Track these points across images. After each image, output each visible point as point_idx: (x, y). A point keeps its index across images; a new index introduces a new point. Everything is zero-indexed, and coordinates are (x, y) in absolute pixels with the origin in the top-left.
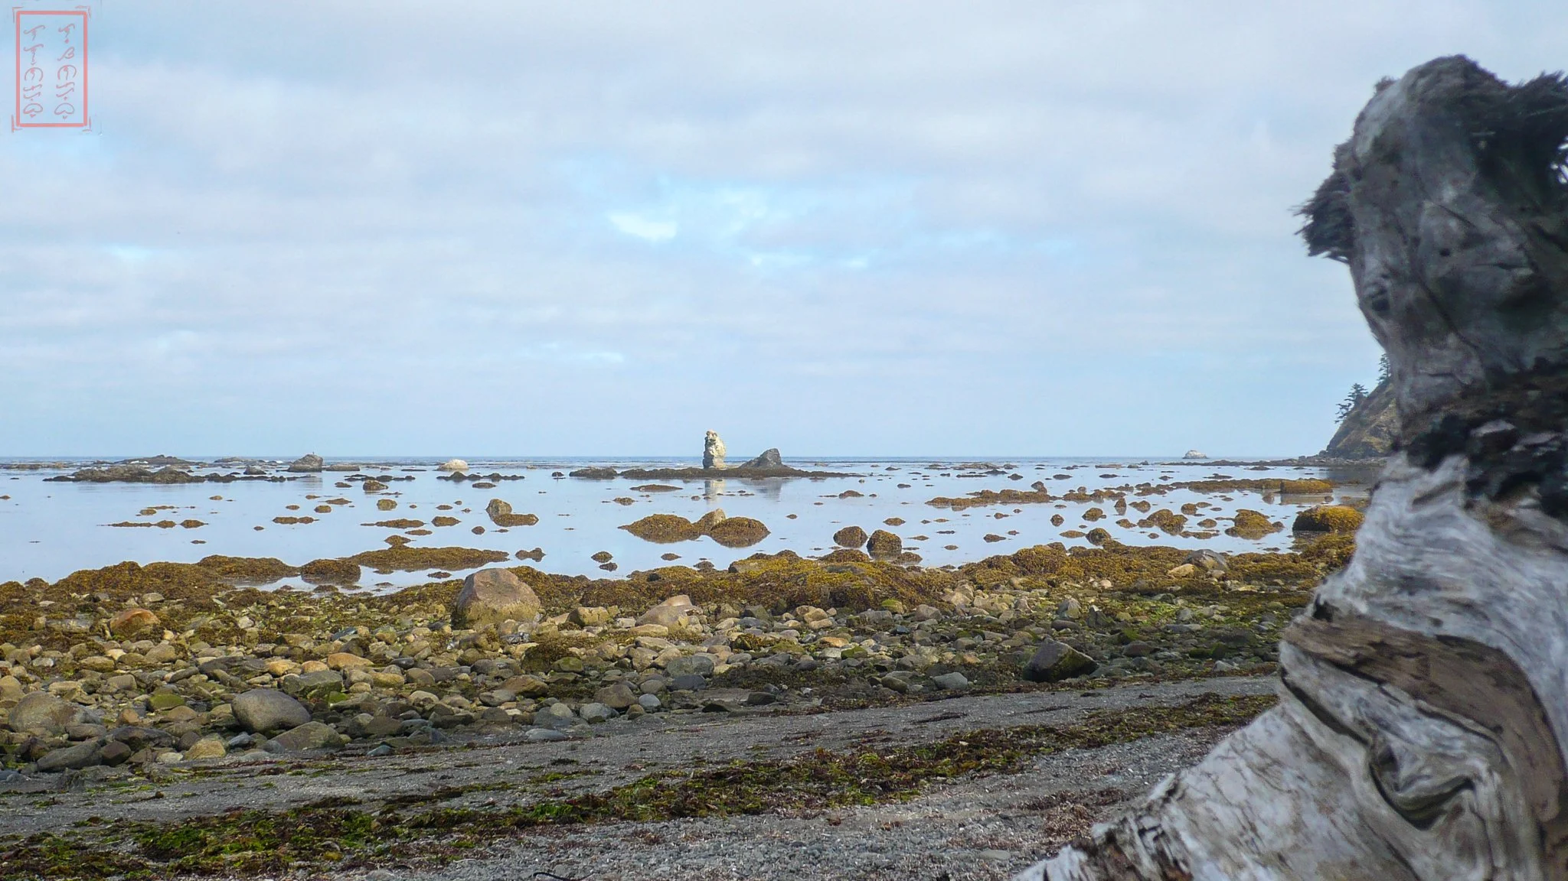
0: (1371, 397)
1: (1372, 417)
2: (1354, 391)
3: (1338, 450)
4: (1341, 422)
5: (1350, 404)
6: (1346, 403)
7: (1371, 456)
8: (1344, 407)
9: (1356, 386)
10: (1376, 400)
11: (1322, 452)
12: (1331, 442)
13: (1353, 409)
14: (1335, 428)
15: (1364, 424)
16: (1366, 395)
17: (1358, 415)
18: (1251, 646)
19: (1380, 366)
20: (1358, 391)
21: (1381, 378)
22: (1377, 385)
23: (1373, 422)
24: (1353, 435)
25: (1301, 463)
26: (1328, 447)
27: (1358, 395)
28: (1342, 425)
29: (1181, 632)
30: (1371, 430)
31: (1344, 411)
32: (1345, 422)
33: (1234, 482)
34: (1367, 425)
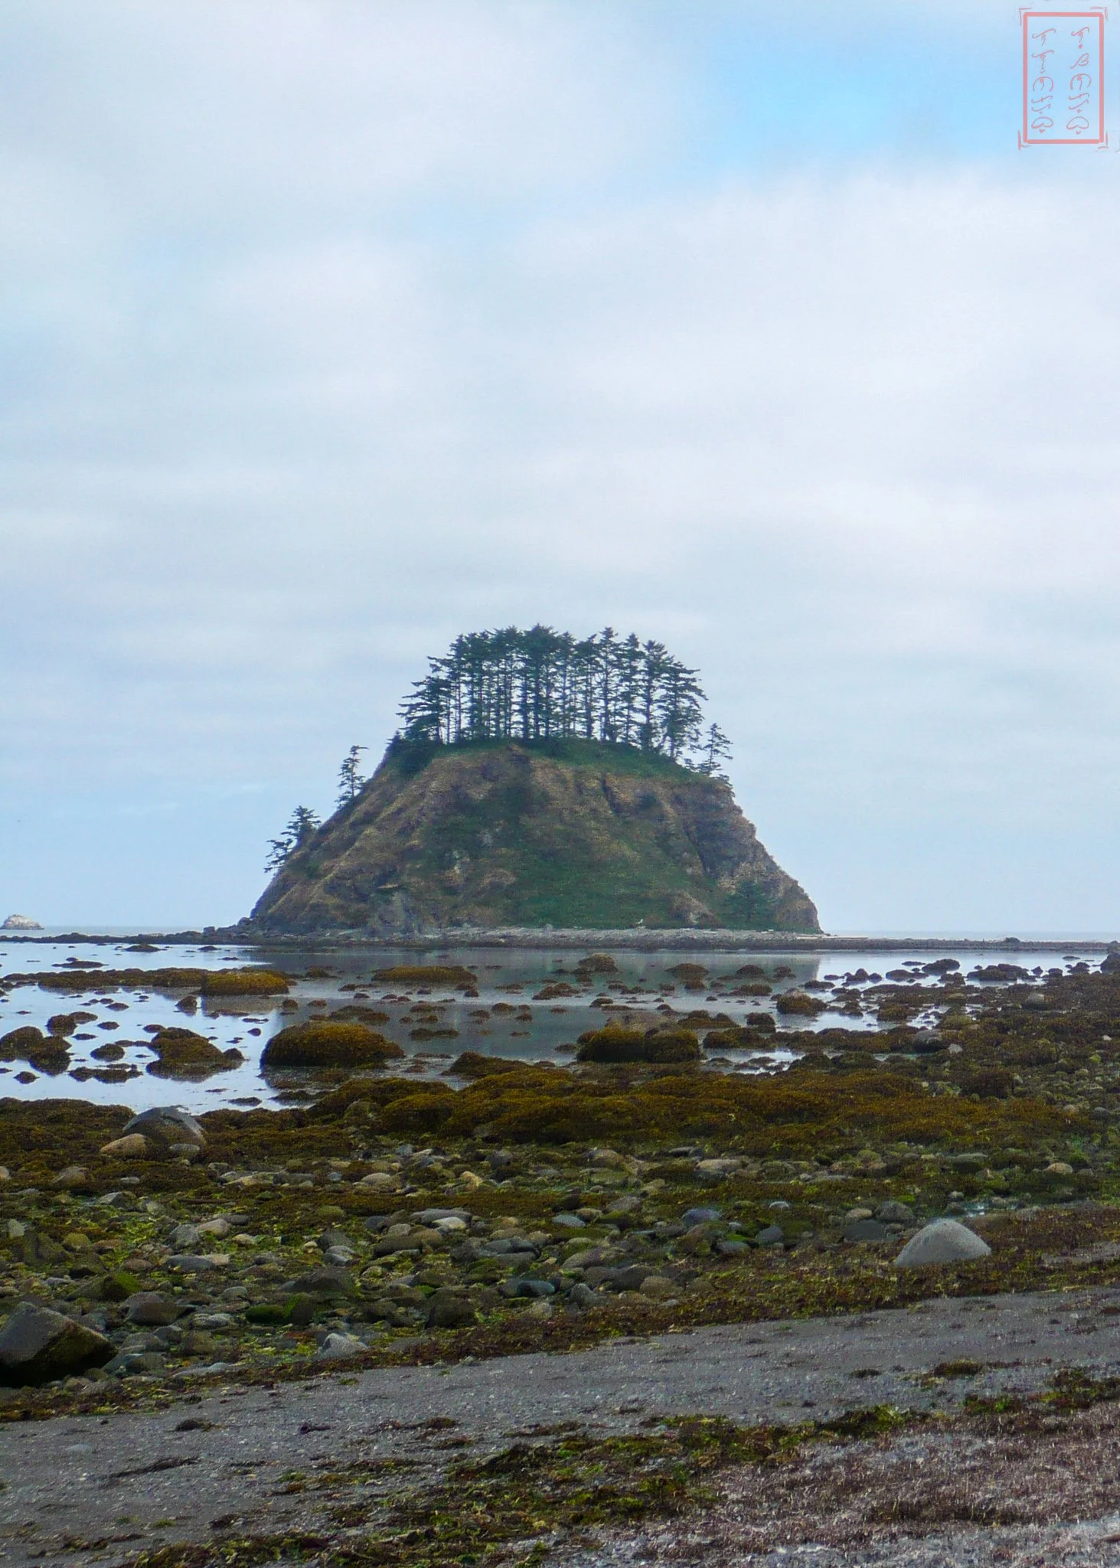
0: (326, 829)
1: (326, 864)
2: (296, 819)
3: (271, 917)
4: (275, 871)
5: (290, 841)
6: (284, 839)
7: (325, 927)
8: (280, 845)
9: (301, 812)
10: (334, 835)
11: (244, 921)
12: (259, 903)
13: (296, 849)
14: (266, 881)
15: (314, 874)
16: (317, 827)
17: (305, 858)
18: (349, 1297)
19: (341, 779)
20: (303, 820)
21: (344, 798)
22: (336, 810)
23: (331, 869)
24: (295, 891)
25: (210, 939)
26: (254, 912)
27: (303, 826)
28: (277, 875)
29: (198, 1271)
30: (325, 885)
31: (281, 852)
32: (281, 870)
33: (113, 973)
34: (319, 877)
